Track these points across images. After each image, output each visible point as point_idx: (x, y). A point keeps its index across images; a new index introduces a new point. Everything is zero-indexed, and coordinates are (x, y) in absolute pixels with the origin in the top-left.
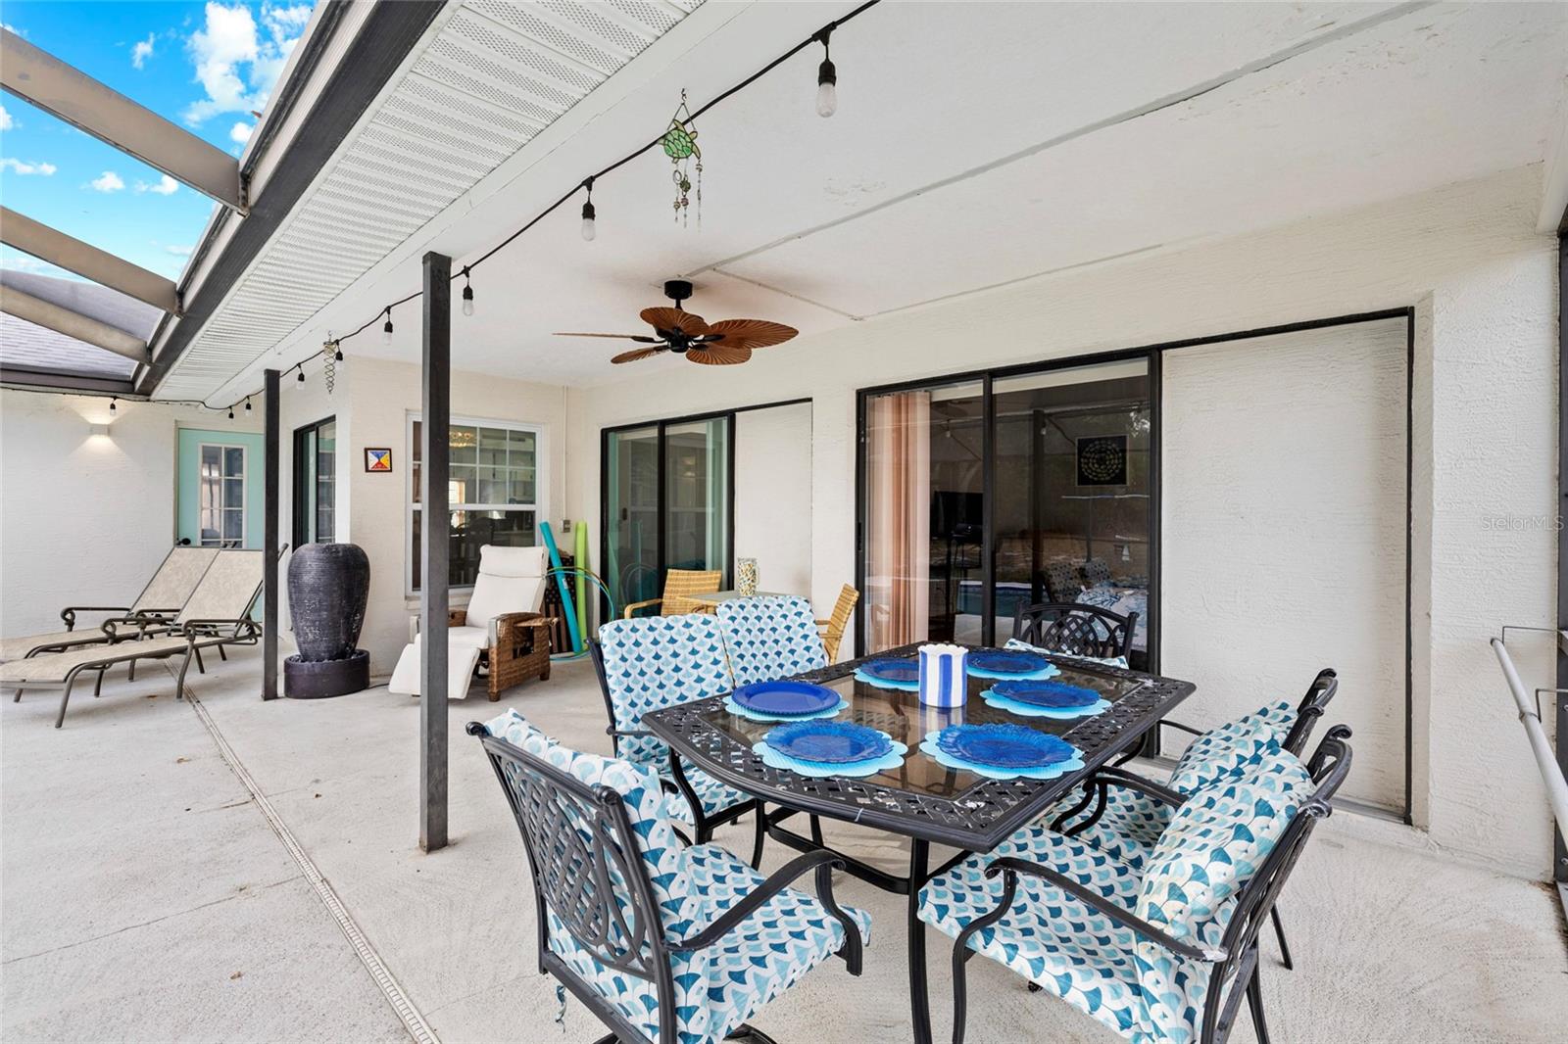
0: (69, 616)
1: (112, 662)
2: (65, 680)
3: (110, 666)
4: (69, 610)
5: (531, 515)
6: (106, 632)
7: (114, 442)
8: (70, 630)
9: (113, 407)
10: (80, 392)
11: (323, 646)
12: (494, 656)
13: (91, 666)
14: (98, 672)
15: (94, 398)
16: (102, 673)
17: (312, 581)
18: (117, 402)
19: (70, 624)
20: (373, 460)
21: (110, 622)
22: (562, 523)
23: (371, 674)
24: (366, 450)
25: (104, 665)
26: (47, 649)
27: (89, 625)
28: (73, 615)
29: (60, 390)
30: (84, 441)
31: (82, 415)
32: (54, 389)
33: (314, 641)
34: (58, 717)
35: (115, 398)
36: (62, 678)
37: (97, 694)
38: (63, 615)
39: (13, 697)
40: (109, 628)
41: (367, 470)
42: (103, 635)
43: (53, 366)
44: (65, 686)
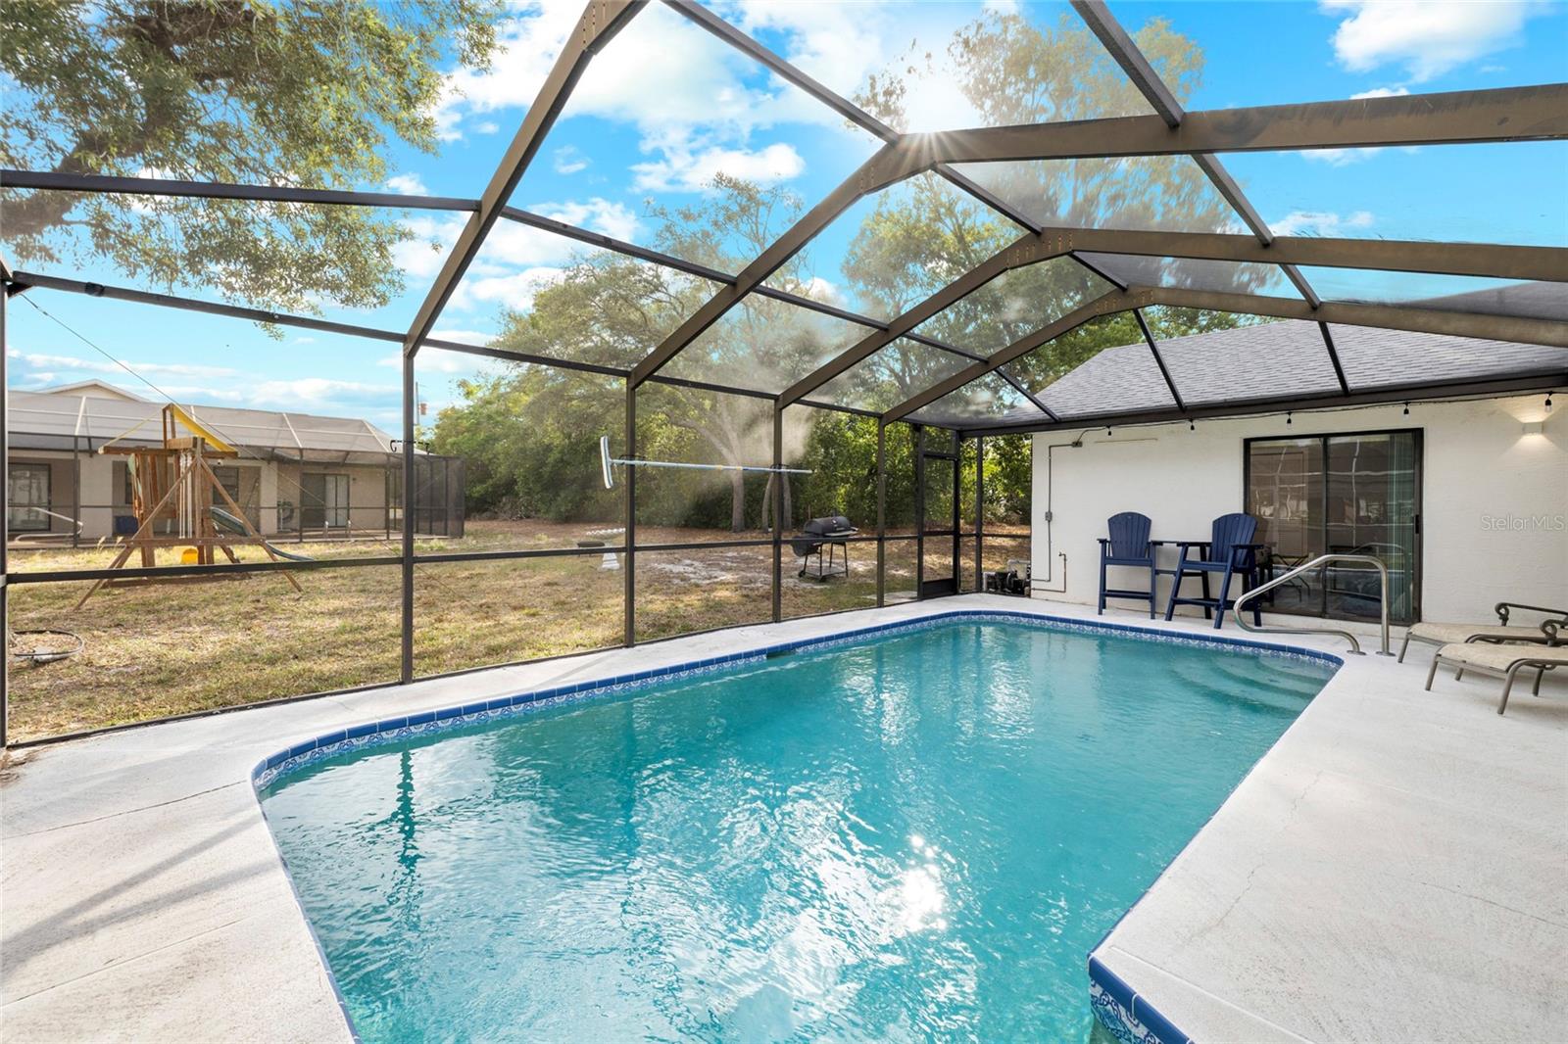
0: (1503, 611)
1: (1555, 664)
2: (1507, 671)
3: (1553, 667)
4: (1503, 605)
6: (1546, 632)
7: (1548, 438)
8: (1504, 624)
9: (1548, 403)
10: (1513, 393)
13: (1531, 663)
14: (1537, 670)
15: (1528, 397)
16: (1541, 673)
18: (1552, 398)
19: (1505, 619)
21: (1549, 623)
25: (1542, 665)
26: (1485, 639)
27: (1522, 623)
28: (1507, 611)
29: (1492, 395)
30: (1517, 440)
31: (1516, 416)
32: (1488, 395)
34: (1500, 704)
35: (1551, 393)
36: (1504, 668)
37: (1536, 693)
38: (1498, 609)
39: (1455, 676)
40: (1549, 629)
42: (1543, 635)
43: (1487, 373)
44: (1507, 677)
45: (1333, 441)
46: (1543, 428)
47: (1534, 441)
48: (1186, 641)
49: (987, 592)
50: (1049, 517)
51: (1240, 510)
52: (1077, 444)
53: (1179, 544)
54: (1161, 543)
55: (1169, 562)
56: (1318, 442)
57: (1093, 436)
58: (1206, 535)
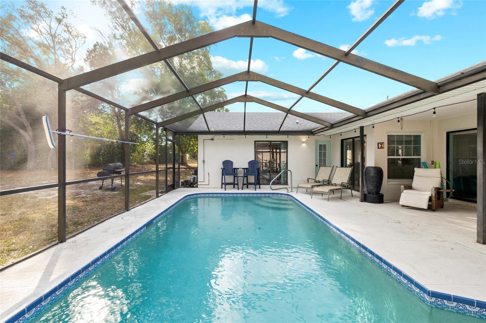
5: (420, 159)
7: (306, 144)
9: (309, 137)
11: (374, 191)
12: (434, 199)
17: (372, 175)
20: (380, 146)
22: (431, 162)
23: (384, 199)
24: (378, 143)
28: (308, 180)
31: (302, 140)
33: (372, 189)
35: (309, 135)
36: (328, 192)
41: (378, 148)
45: (272, 143)
46: (306, 142)
47: (304, 145)
48: (253, 195)
49: (181, 187)
50: (204, 162)
51: (254, 160)
52: (212, 139)
53: (243, 169)
54: (238, 169)
55: (241, 173)
56: (269, 143)
57: (217, 137)
58: (247, 166)
